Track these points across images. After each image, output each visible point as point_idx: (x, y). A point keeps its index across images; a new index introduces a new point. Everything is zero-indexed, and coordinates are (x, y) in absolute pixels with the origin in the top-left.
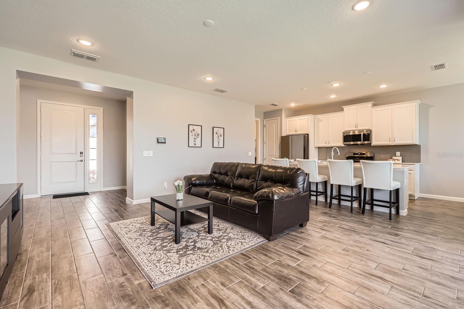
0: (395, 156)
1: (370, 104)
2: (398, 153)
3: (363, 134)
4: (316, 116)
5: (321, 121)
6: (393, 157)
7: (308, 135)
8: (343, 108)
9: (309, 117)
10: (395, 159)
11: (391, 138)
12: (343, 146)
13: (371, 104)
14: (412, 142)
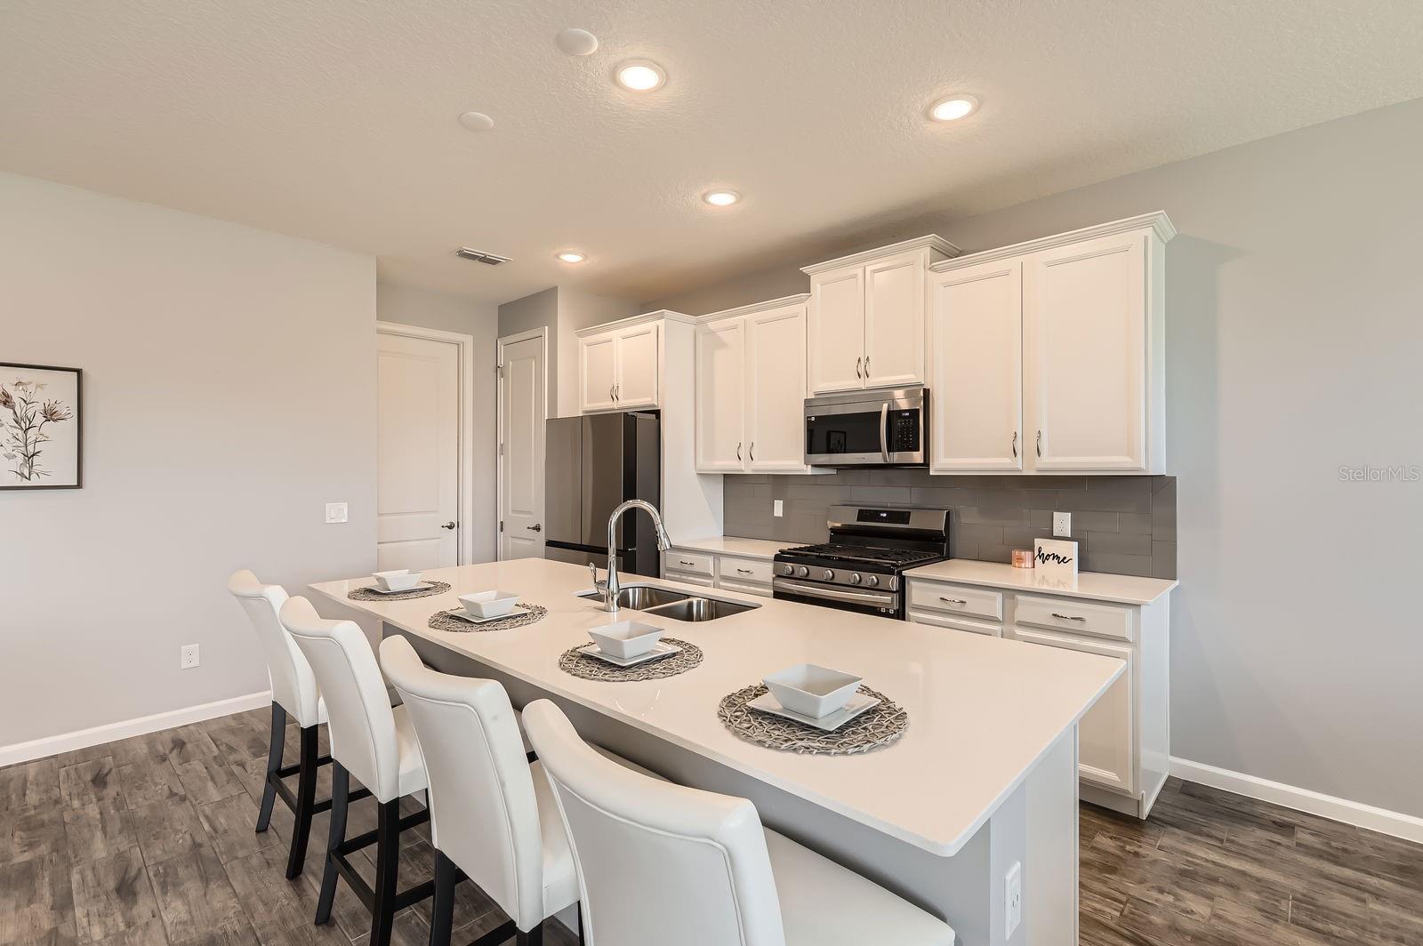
0: (1050, 536)
1: (919, 250)
2: (1063, 522)
3: (889, 412)
4: (702, 322)
5: (722, 345)
6: (1038, 542)
7: (657, 413)
8: (807, 278)
9: (661, 323)
10: (1045, 551)
11: (1019, 435)
12: (809, 473)
13: (927, 251)
14: (1128, 459)
